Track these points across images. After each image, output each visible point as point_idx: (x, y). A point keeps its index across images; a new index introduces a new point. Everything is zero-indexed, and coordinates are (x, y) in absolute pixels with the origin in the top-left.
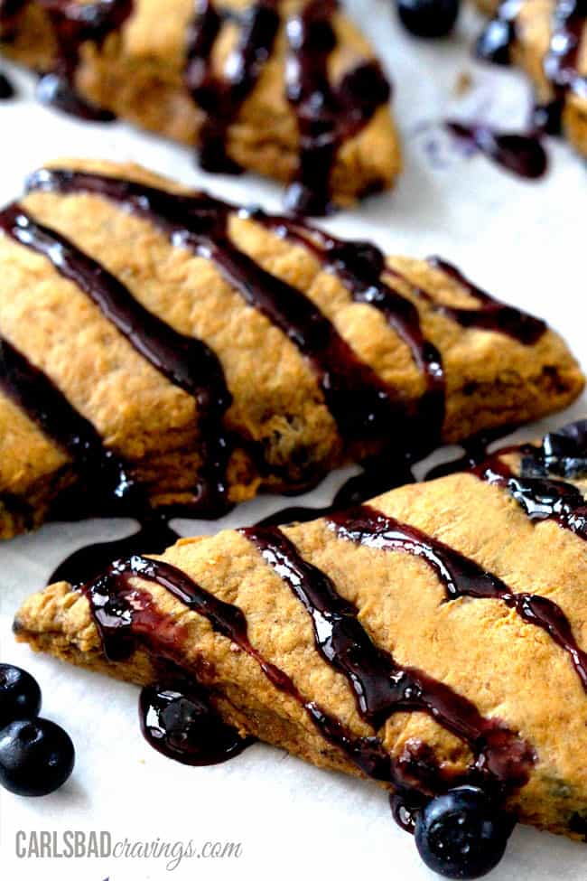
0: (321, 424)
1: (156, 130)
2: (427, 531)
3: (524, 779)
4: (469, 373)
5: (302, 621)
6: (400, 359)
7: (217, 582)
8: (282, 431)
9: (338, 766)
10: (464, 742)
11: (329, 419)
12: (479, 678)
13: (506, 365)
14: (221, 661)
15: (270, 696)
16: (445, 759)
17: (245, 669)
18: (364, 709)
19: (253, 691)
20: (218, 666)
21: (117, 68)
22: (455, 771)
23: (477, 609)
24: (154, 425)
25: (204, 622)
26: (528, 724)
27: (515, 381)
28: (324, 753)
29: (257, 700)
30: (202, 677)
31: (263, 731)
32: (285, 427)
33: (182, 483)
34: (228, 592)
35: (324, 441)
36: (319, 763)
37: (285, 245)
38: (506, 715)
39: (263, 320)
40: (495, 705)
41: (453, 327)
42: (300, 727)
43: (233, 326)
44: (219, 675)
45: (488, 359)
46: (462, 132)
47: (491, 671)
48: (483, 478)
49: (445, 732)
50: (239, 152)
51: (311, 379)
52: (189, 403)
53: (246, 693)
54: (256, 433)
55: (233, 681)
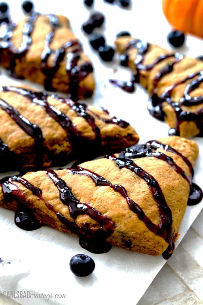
0: (68, 147)
1: (34, 81)
2: (91, 171)
3: (113, 232)
4: (107, 134)
5: (57, 192)
6: (89, 130)
7: (35, 182)
8: (57, 148)
9: (65, 230)
10: (97, 222)
11: (70, 145)
12: (102, 205)
13: (117, 133)
14: (35, 202)
15: (47, 211)
16: (92, 227)
17: (40, 204)
18: (71, 212)
19: (42, 210)
20: (34, 203)
21: (24, 65)
22: (94, 230)
23: (102, 189)
24: (23, 146)
25: (31, 192)
26: (114, 217)
27: (120, 137)
28: (61, 226)
29: (44, 213)
30: (30, 206)
31: (46, 221)
32: (58, 147)
33: (31, 161)
34: (38, 185)
35: (68, 151)
36: (60, 229)
37: (61, 103)
38: (108, 215)
39: (54, 120)
40: (106, 212)
41: (104, 123)
42: (55, 220)
43: (46, 122)
44: (34, 206)
45: (112, 131)
46: (113, 82)
47: (105, 203)
48: (108, 158)
49: (92, 219)
50: (55, 85)
51: (65, 135)
52: (33, 140)
53: (41, 211)
54: (50, 148)
55: (38, 207)
